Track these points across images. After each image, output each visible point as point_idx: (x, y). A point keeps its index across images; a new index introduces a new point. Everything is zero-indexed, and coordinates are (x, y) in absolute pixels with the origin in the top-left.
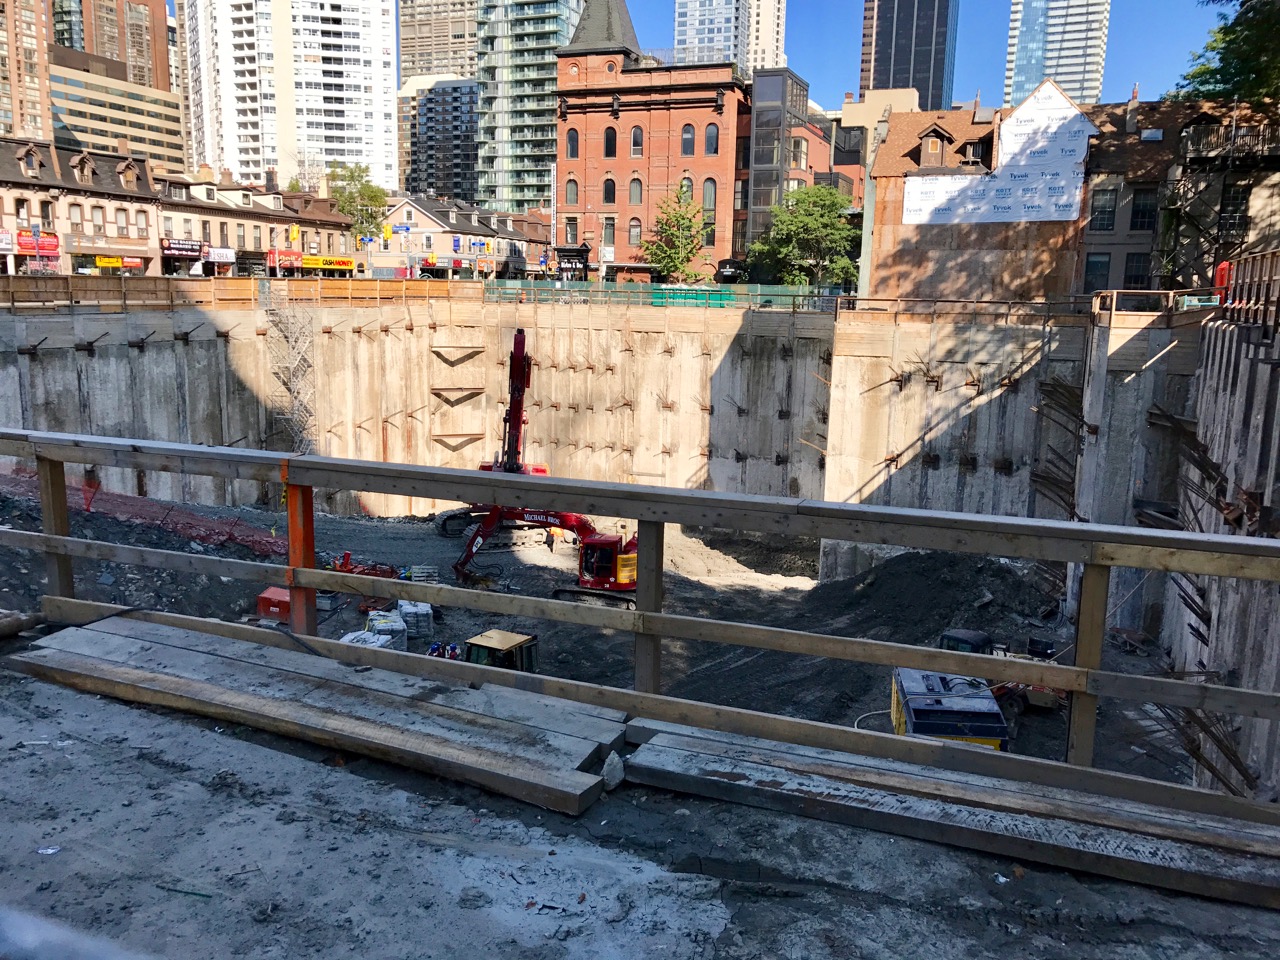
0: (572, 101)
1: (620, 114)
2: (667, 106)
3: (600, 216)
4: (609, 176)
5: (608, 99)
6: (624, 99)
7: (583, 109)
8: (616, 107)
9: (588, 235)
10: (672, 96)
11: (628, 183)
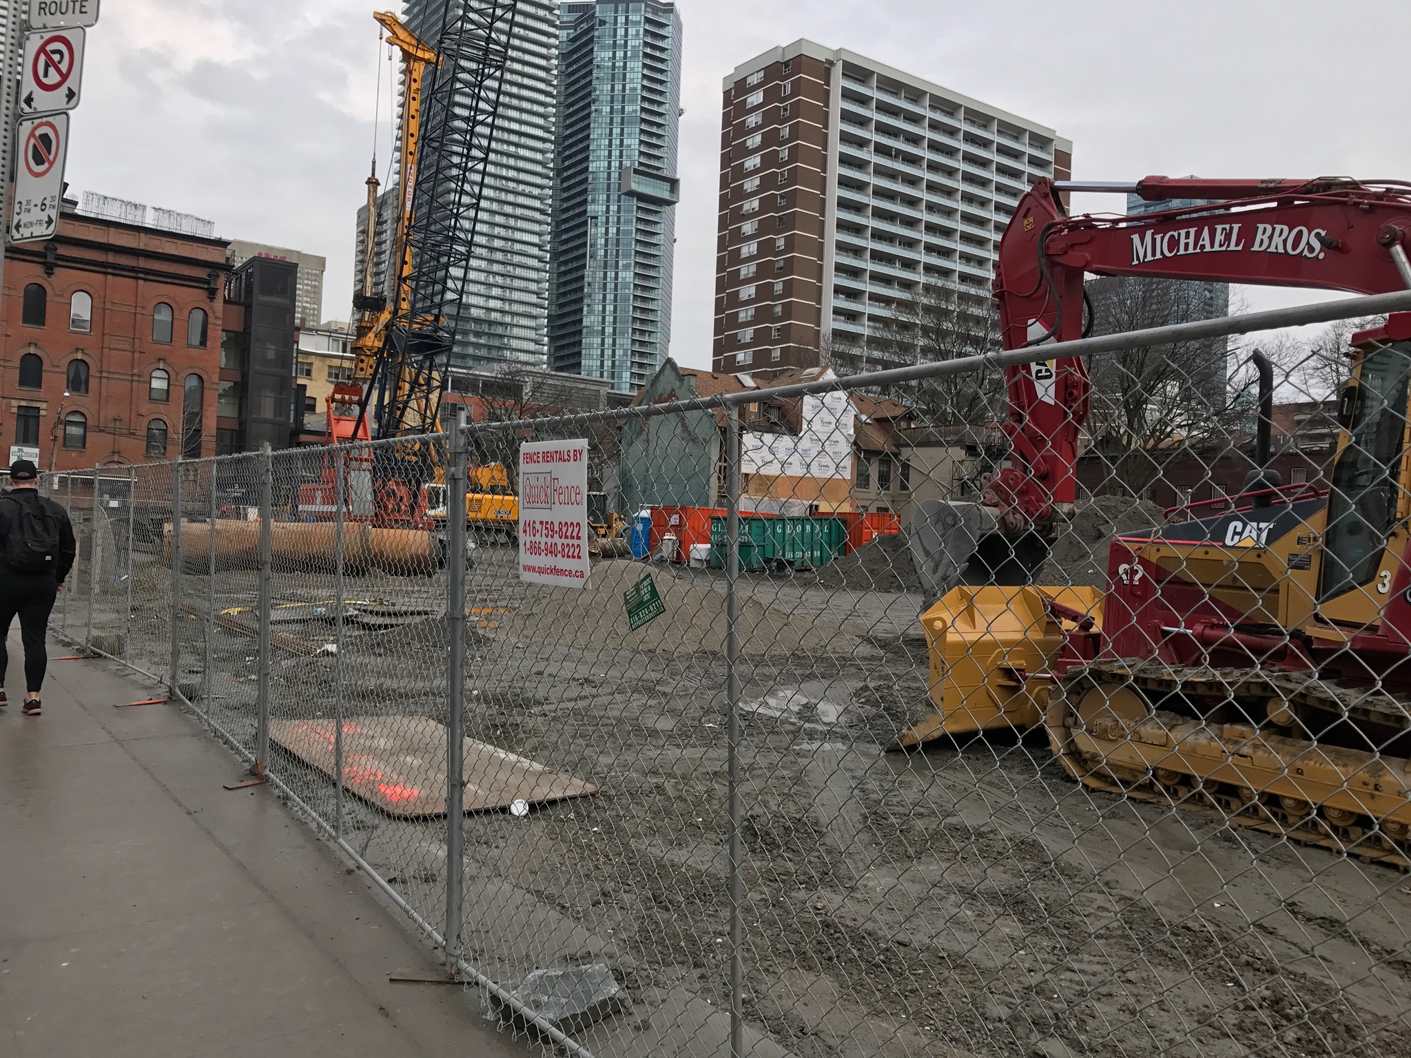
1: (57, 270)
6: (63, 251)
10: (143, 263)
11: (64, 364)
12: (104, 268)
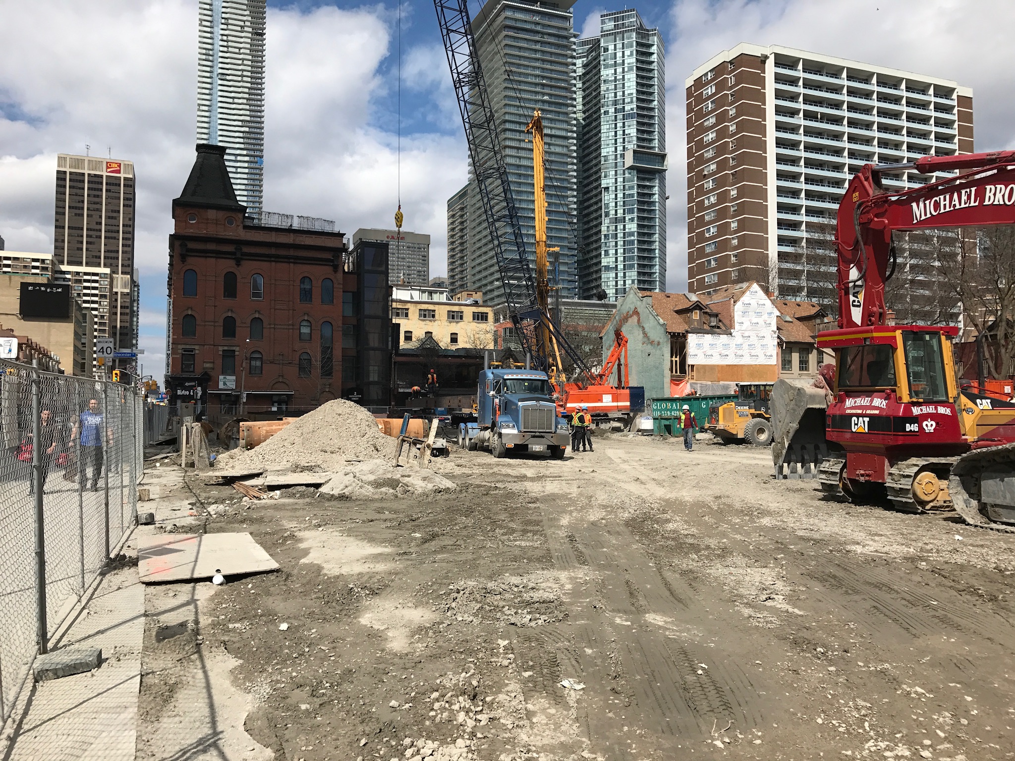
0: (191, 245)
1: (243, 262)
2: (287, 259)
3: (221, 348)
4: (230, 314)
5: (230, 248)
6: (246, 250)
7: (204, 253)
8: (238, 255)
9: (208, 365)
10: (292, 253)
11: (249, 321)
12: (268, 258)
